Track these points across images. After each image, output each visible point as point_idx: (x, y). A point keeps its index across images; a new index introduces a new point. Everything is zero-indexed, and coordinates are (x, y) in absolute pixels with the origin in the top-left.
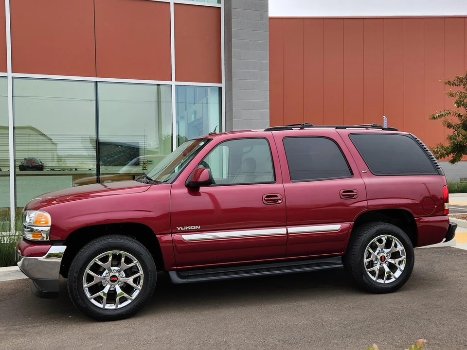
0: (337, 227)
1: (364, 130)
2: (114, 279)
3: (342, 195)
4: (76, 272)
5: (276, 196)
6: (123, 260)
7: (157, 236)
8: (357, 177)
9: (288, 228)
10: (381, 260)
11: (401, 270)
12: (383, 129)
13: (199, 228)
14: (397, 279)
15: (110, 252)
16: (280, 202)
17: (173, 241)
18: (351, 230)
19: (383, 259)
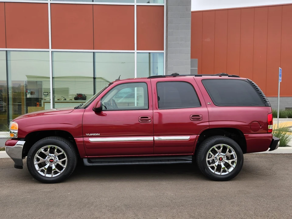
0: (187, 138)
1: (218, 77)
2: (52, 161)
3: (191, 118)
4: (30, 156)
5: (148, 118)
6: (56, 150)
7: (75, 138)
8: (203, 107)
9: (155, 137)
10: (220, 160)
11: (233, 167)
12: (229, 76)
13: (99, 135)
14: (230, 173)
15: (49, 146)
16: (150, 121)
17: (84, 142)
18: (197, 140)
19: (221, 159)
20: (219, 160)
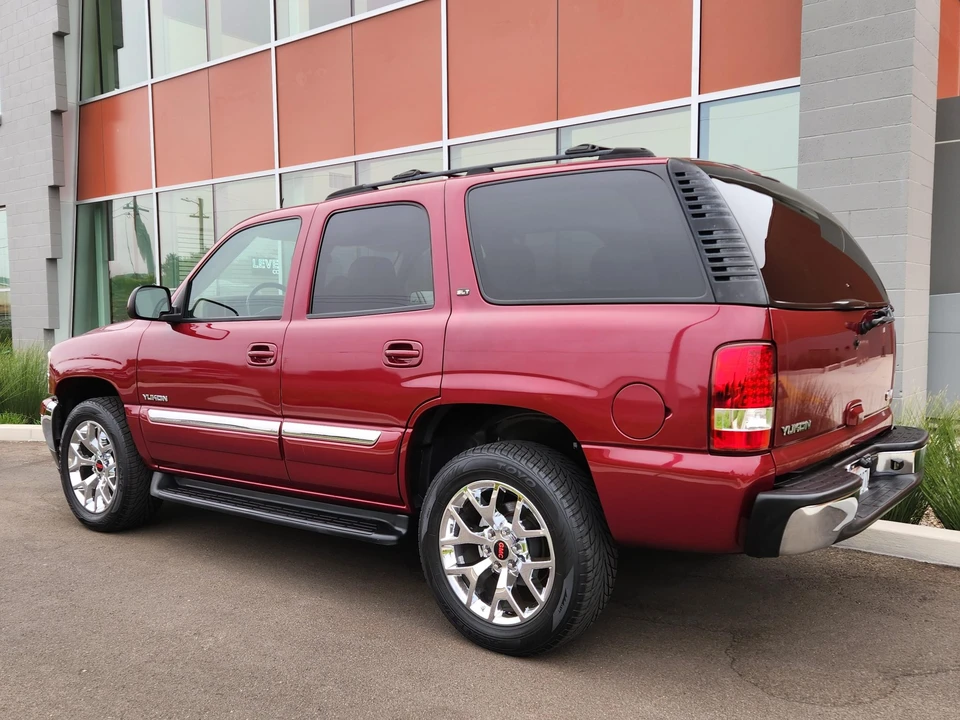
3: (387, 355)
8: (440, 309)
9: (285, 423)
10: (497, 553)
16: (272, 361)
18: (404, 449)
19: (501, 552)
20: (493, 553)
